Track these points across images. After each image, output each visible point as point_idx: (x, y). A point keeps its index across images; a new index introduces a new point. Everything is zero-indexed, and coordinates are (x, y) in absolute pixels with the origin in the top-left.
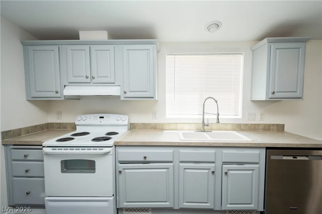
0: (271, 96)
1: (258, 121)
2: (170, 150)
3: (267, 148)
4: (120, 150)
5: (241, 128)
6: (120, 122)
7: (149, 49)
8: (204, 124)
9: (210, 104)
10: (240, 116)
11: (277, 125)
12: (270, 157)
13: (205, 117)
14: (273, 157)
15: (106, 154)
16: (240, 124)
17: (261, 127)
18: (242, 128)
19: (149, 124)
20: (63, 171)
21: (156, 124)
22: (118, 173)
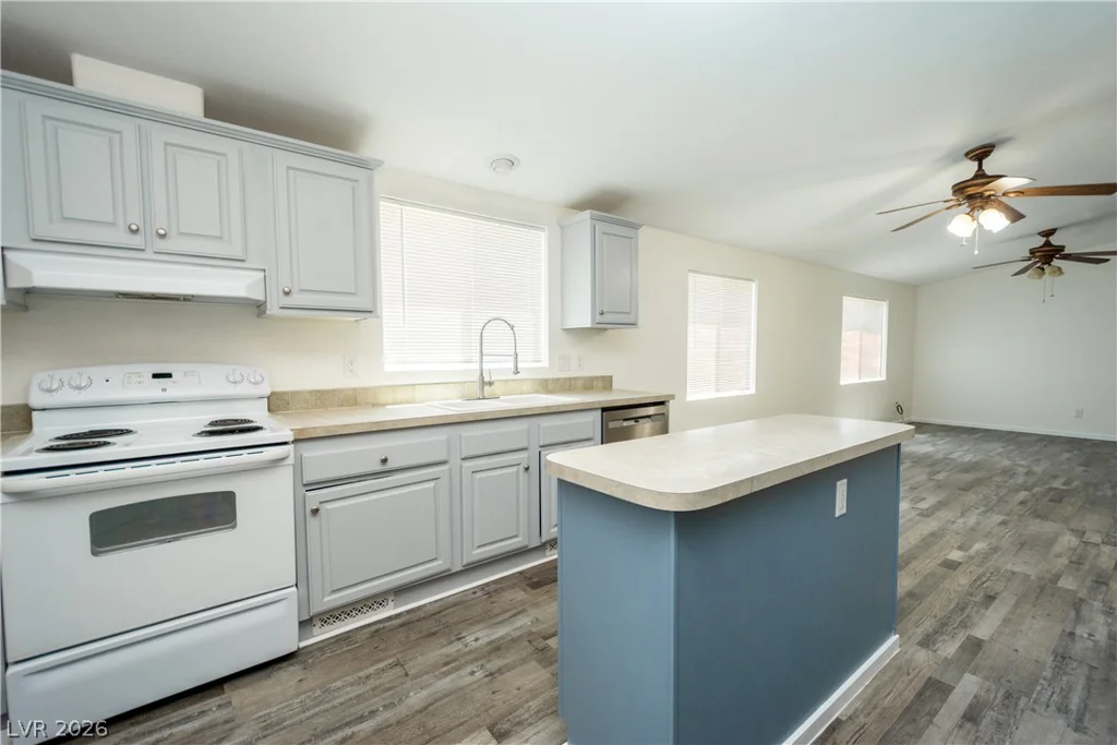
0: (599, 318)
1: (575, 372)
2: (441, 435)
3: (604, 410)
4: (311, 452)
5: (547, 386)
6: (244, 389)
7: (357, 181)
8: (483, 383)
9: (498, 332)
10: (545, 363)
11: (603, 377)
12: (607, 425)
13: (485, 366)
14: (612, 425)
15: (276, 463)
16: (546, 380)
17: (580, 383)
18: (550, 387)
19: (334, 390)
20: (94, 553)
21: (355, 390)
22: (307, 515)
